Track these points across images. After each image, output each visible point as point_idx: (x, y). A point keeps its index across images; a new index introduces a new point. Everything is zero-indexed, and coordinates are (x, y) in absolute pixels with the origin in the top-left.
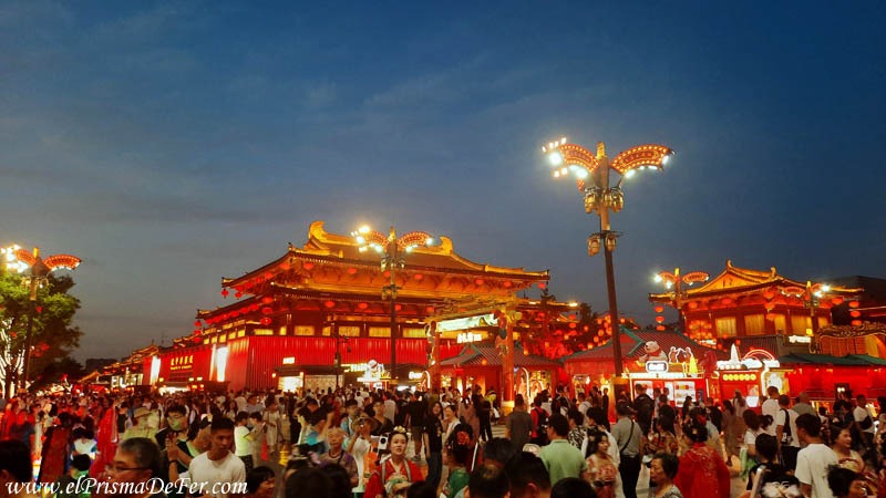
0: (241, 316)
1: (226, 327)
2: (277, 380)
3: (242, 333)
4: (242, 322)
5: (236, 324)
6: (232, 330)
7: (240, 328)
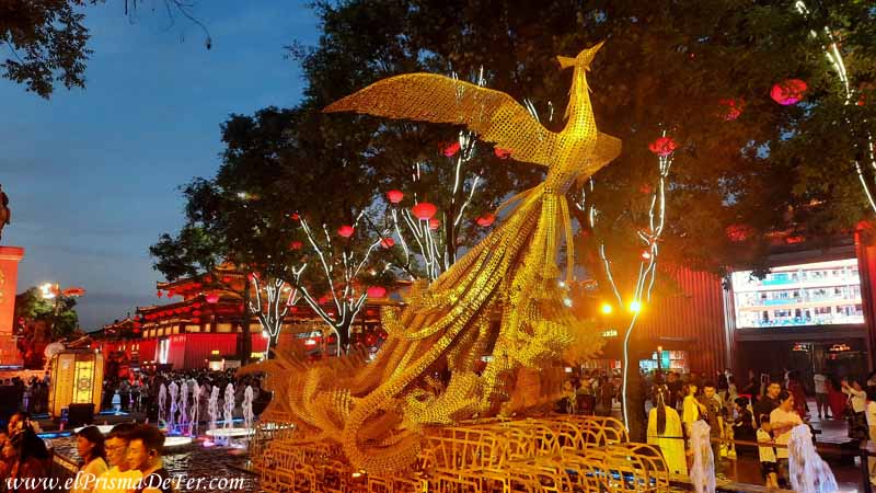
0: (176, 315)
1: (163, 323)
2: (208, 364)
3: (176, 329)
4: (177, 320)
5: (172, 321)
6: (168, 325)
7: (175, 324)
